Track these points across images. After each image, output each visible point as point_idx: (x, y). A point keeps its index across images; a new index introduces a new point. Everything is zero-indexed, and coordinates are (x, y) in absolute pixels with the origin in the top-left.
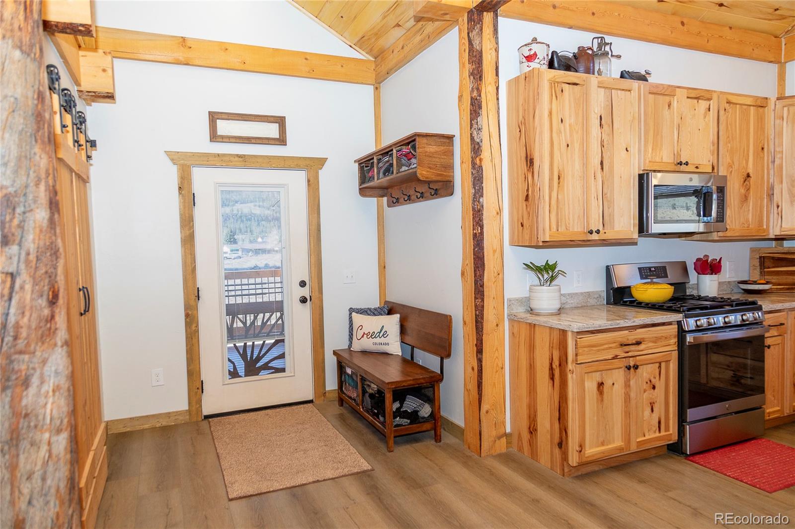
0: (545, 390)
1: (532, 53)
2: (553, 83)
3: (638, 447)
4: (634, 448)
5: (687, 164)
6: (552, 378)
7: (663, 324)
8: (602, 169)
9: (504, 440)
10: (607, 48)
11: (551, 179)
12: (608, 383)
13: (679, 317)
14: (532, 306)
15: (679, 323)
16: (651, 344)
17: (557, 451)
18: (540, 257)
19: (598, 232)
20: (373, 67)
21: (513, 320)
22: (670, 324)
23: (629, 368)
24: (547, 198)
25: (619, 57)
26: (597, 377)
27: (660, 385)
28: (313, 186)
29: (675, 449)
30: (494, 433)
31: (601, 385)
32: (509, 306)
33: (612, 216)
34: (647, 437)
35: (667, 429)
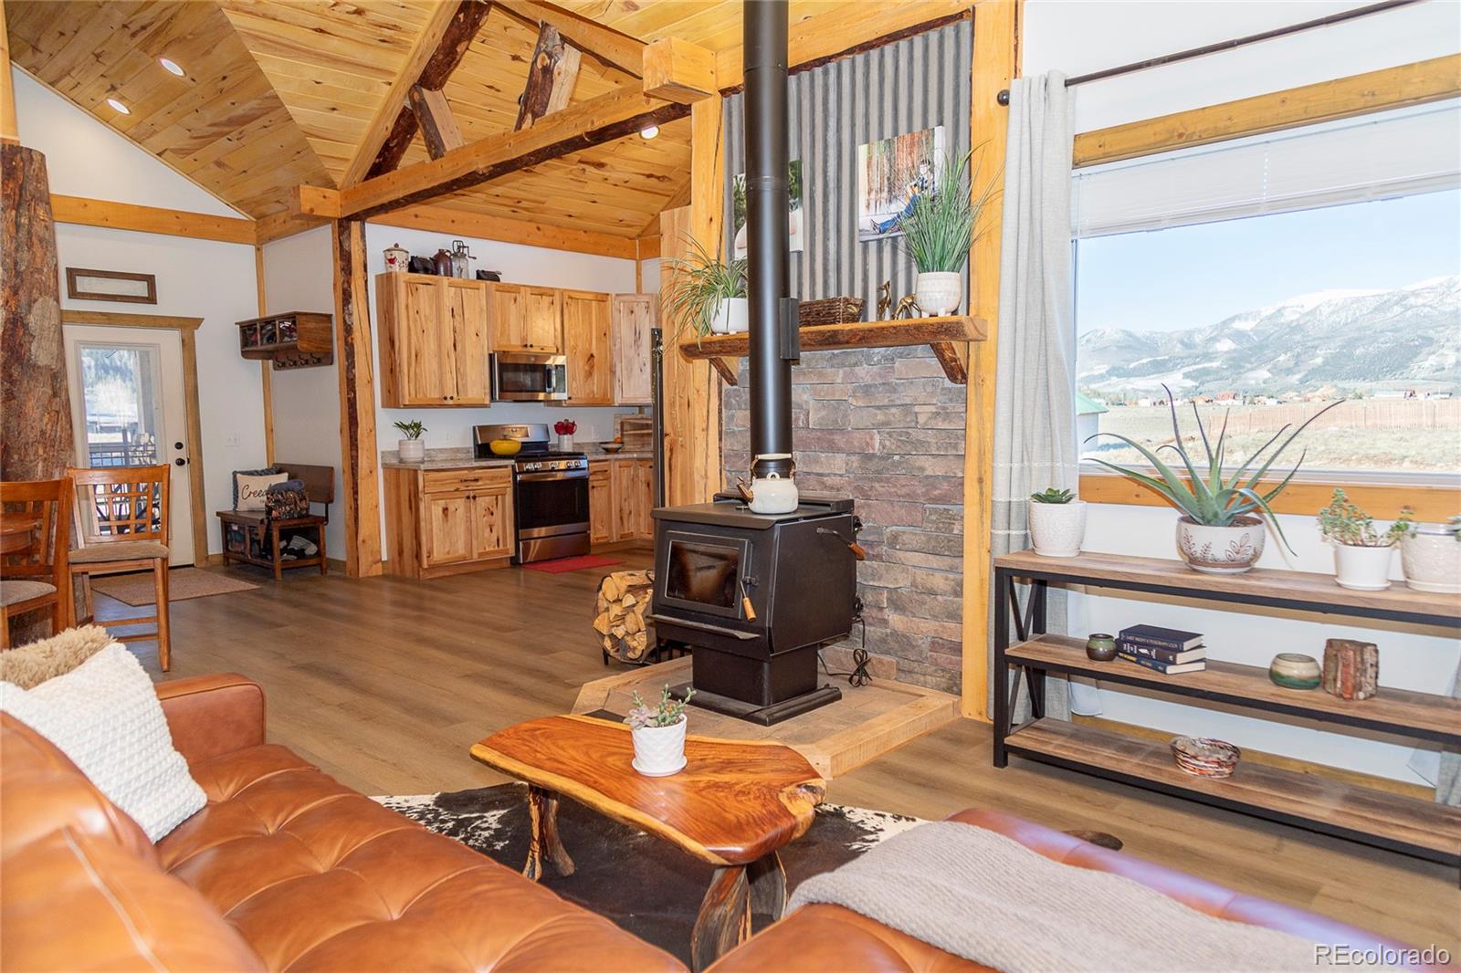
0: (407, 519)
1: (393, 257)
2: (408, 284)
3: (479, 557)
4: (475, 556)
5: (531, 346)
6: (411, 508)
7: (500, 467)
8: (455, 349)
9: (380, 565)
10: (466, 250)
11: (409, 357)
12: (451, 508)
13: (512, 462)
14: (402, 456)
15: (513, 466)
16: (488, 482)
17: (415, 561)
18: (408, 417)
19: (452, 398)
20: (254, 227)
21: (385, 467)
22: (506, 467)
23: (468, 498)
24: (406, 371)
25: (474, 258)
26: (442, 503)
27: (498, 513)
28: (188, 346)
29: (514, 562)
30: (370, 559)
31: (445, 510)
32: (382, 457)
33: (465, 386)
34: (487, 550)
35: (505, 545)
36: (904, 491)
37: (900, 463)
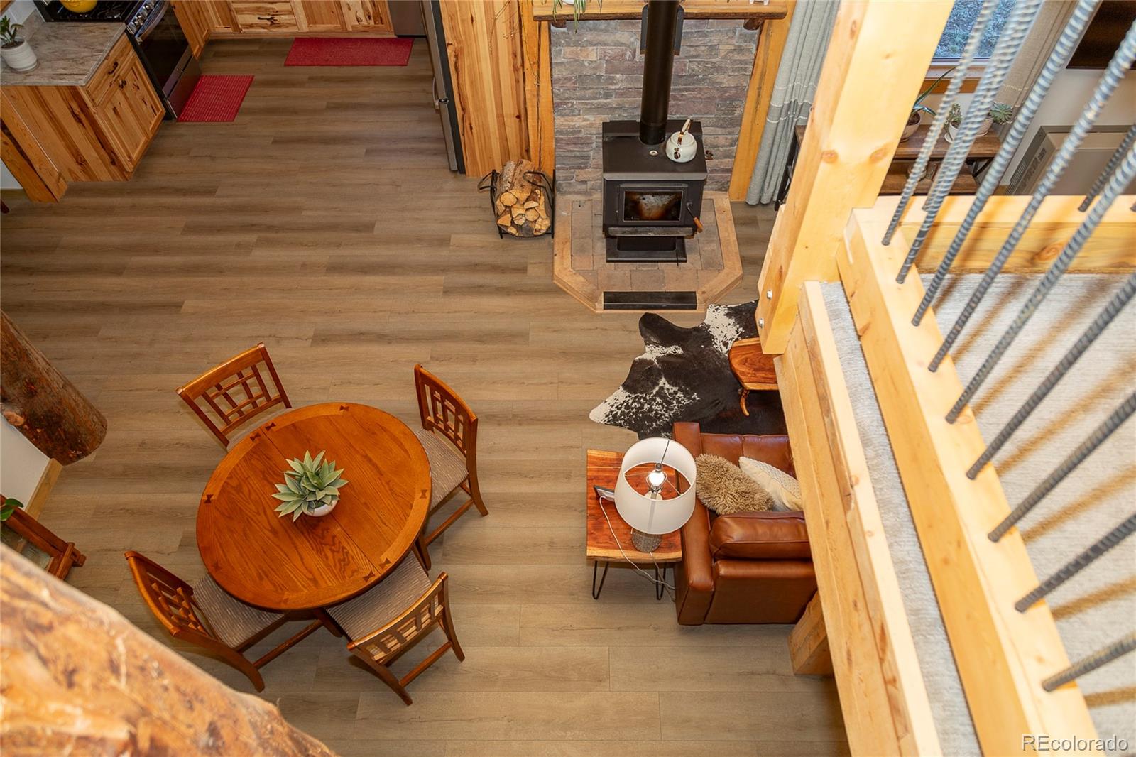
0: (77, 132)
3: (152, 133)
4: (151, 136)
6: (79, 121)
9: (62, 180)
12: (117, 105)
13: (123, 25)
15: (126, 31)
16: (122, 59)
17: (112, 168)
21: (7, 86)
23: (121, 86)
26: (110, 107)
27: (140, 84)
29: (168, 118)
30: (53, 180)
31: (115, 109)
34: (153, 123)
35: (158, 110)
36: (706, 96)
37: (703, 79)
